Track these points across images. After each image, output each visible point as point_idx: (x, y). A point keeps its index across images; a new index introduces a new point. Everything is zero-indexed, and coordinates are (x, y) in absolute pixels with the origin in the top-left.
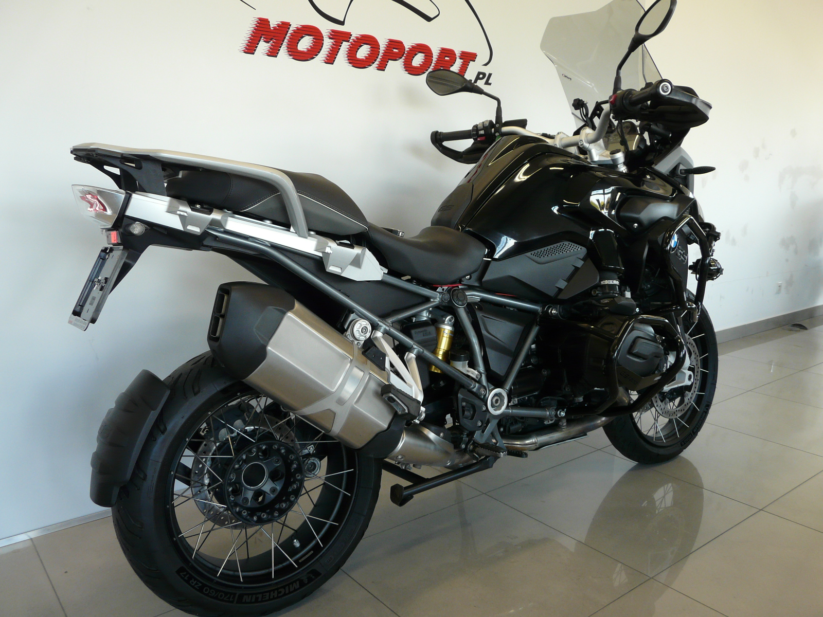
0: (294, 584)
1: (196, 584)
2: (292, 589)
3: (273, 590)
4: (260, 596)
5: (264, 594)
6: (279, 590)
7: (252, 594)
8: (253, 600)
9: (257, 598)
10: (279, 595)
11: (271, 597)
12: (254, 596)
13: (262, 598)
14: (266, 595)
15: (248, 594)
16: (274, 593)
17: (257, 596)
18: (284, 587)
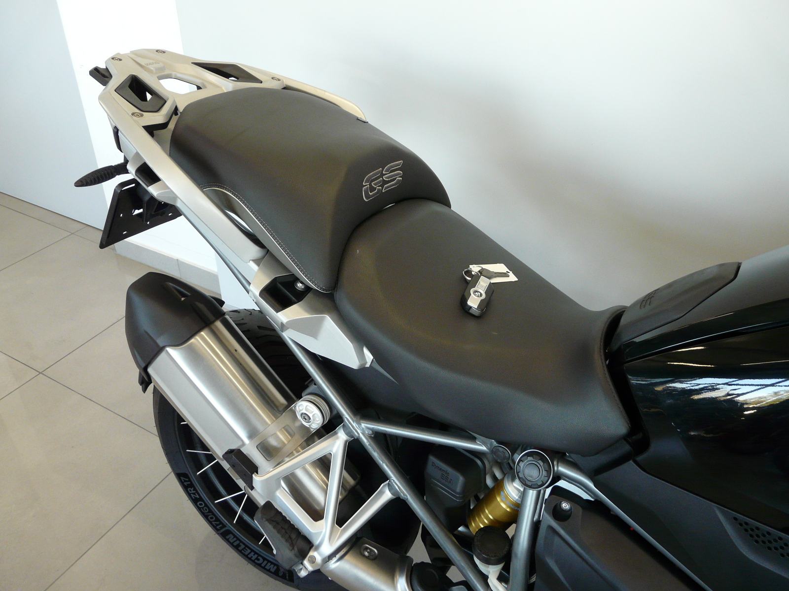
0: (272, 566)
1: (194, 494)
2: (267, 567)
3: (256, 553)
4: (243, 546)
5: (246, 548)
6: (259, 557)
7: (238, 539)
8: (235, 544)
9: (238, 546)
10: (256, 561)
11: (249, 556)
12: (238, 542)
13: (243, 549)
14: (247, 550)
15: (235, 536)
16: (254, 555)
17: (241, 544)
18: (264, 559)
